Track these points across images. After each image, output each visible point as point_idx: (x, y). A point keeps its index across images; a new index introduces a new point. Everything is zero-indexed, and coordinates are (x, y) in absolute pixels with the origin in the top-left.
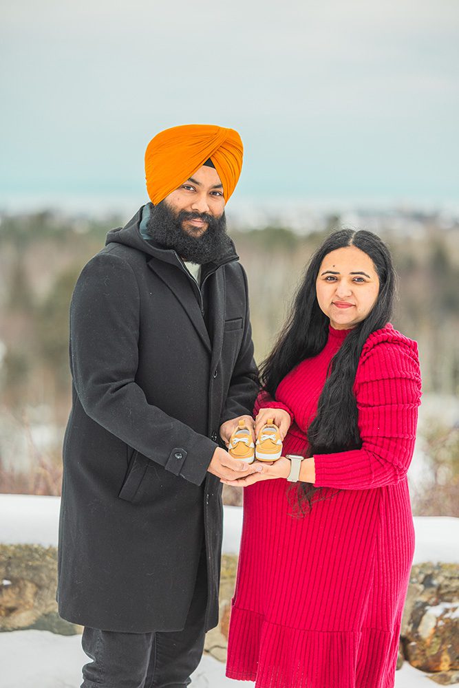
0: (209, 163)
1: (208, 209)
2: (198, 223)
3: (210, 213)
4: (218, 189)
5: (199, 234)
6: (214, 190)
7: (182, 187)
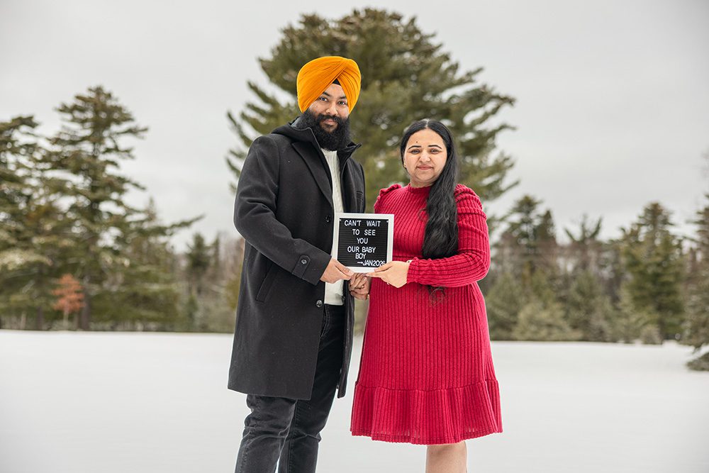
0: (336, 82)
1: (336, 113)
2: (331, 122)
3: (338, 116)
4: (343, 100)
5: (331, 130)
6: (340, 100)
7: (319, 99)
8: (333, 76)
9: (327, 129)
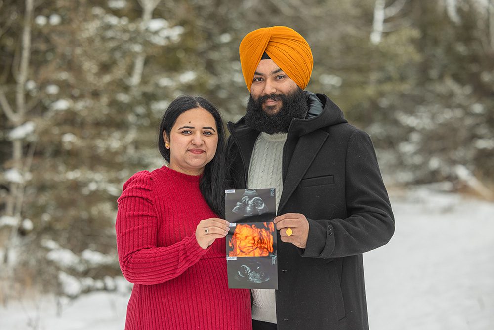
0: (265, 56)
1: (274, 90)
2: (271, 103)
3: (278, 93)
4: (278, 74)
5: (275, 111)
6: (275, 75)
7: (254, 80)
8: (260, 52)
9: (269, 112)
